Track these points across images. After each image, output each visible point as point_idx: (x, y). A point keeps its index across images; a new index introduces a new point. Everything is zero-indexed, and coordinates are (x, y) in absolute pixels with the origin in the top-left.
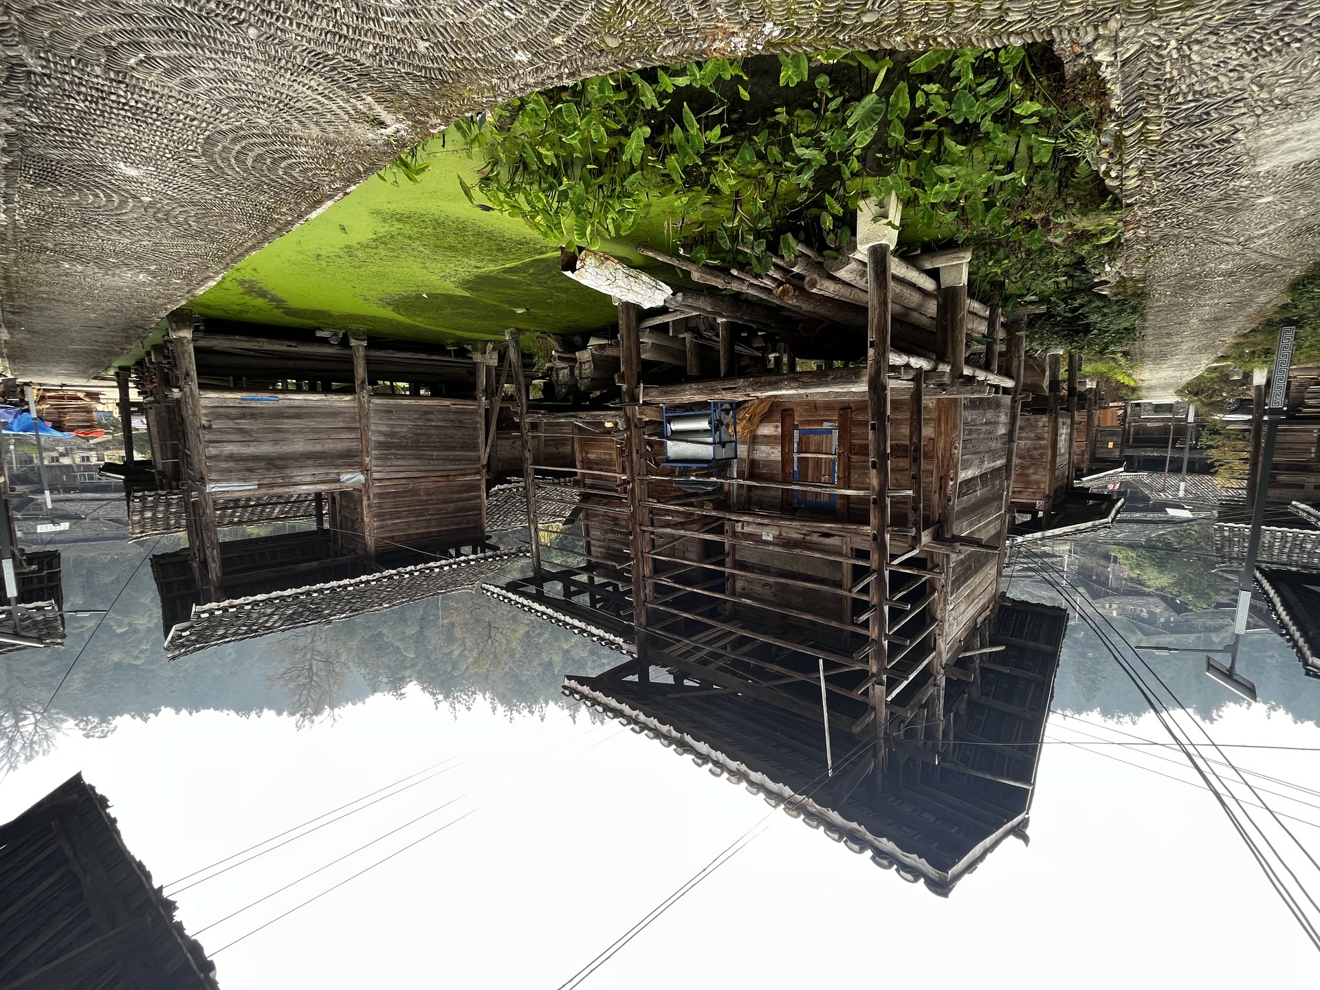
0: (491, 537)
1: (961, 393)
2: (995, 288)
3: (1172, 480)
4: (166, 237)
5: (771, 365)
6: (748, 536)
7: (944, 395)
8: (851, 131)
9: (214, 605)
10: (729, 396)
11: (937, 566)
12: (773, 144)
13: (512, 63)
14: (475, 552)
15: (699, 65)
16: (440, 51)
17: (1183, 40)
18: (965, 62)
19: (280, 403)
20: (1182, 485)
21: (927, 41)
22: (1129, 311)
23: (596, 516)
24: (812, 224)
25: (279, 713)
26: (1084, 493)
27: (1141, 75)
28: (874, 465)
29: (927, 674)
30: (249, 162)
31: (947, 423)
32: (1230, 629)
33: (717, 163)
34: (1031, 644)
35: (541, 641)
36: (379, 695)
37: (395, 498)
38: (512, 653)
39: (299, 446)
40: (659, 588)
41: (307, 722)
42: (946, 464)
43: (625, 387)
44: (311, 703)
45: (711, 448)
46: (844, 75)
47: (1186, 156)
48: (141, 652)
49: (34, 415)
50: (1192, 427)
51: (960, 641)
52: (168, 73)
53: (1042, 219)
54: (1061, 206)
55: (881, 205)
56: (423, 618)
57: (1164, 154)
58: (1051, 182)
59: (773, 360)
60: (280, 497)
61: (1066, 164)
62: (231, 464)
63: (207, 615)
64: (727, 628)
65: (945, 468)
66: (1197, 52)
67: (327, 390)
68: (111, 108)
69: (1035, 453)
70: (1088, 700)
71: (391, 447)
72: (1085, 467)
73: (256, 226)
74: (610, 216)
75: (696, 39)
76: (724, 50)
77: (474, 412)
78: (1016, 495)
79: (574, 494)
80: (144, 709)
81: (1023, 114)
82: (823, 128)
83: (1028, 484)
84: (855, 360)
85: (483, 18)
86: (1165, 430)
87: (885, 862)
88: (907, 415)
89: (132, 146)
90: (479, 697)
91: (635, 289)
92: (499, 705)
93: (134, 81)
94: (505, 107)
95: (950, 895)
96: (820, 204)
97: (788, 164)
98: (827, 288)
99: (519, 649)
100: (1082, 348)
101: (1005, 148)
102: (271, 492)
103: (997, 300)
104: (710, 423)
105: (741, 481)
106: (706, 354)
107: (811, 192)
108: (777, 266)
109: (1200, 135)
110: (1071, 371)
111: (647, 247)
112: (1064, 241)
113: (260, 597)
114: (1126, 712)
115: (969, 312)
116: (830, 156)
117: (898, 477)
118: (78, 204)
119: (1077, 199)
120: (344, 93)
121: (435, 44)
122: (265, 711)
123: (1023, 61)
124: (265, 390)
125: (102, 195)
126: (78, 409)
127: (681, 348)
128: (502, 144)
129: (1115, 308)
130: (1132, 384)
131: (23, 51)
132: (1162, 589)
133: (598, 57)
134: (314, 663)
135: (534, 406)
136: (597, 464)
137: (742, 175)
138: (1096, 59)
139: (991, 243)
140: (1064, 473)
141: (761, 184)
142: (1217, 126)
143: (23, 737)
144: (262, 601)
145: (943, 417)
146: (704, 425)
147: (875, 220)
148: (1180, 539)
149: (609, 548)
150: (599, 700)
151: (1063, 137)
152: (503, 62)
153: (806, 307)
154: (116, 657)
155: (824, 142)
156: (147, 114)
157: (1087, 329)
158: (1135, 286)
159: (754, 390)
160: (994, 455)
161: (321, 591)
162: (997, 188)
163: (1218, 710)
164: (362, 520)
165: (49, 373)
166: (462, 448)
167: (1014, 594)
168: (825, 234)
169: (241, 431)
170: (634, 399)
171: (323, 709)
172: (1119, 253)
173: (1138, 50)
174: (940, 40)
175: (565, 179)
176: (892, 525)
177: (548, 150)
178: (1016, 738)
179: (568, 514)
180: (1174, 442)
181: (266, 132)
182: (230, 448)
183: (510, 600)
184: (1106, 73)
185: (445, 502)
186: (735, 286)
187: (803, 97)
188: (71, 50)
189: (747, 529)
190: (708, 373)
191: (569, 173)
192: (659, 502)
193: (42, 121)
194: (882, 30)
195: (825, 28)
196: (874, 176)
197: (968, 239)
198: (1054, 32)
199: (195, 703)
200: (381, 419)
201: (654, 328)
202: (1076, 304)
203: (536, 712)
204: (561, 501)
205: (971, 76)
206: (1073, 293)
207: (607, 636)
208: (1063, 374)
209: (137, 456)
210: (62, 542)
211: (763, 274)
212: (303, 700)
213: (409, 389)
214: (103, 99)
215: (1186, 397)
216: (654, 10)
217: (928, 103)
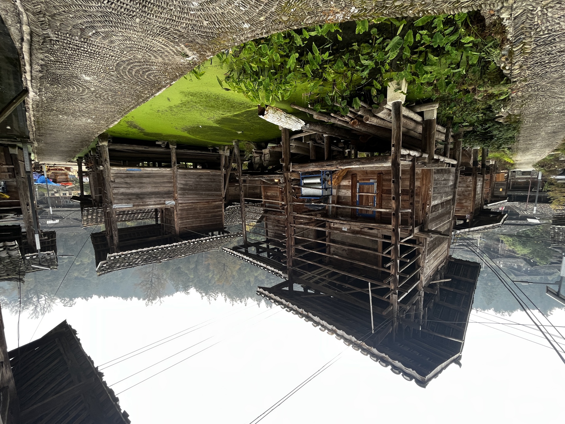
0: (226, 228)
1: (433, 167)
2: (449, 120)
3: (530, 206)
4: (99, 104)
5: (346, 155)
6: (337, 229)
7: (425, 168)
8: (387, 53)
9: (116, 254)
10: (329, 168)
11: (421, 243)
12: (351, 59)
13: (242, 29)
14: (219, 234)
15: (321, 26)
16: (213, 25)
17: (544, 6)
18: (439, 20)
19: (142, 172)
20: (535, 208)
21: (423, 12)
22: (512, 129)
23: (271, 219)
24: (367, 93)
25: (139, 299)
26: (489, 211)
27: (523, 23)
28: (394, 199)
29: (416, 290)
30: (133, 73)
31: (426, 180)
32: (557, 274)
33: (326, 68)
34: (463, 279)
35: (245, 272)
36: (178, 293)
37: (187, 211)
38: (233, 277)
39: (149, 189)
40: (297, 250)
41: (150, 303)
42: (425, 198)
43: (284, 164)
44: (152, 295)
45: (321, 191)
46: (384, 28)
47: (543, 59)
48: (86, 272)
49: (46, 176)
50: (540, 182)
51: (431, 276)
52: (104, 38)
53: (472, 89)
54: (482, 83)
55: (398, 84)
56: (197, 261)
57: (532, 58)
58: (477, 72)
59: (347, 152)
60: (141, 210)
61: (484, 64)
62: (122, 197)
63: (113, 258)
64: (327, 268)
65: (425, 200)
66: (550, 12)
67: (160, 166)
68: (81, 53)
69: (466, 193)
70: (488, 304)
71: (185, 190)
72: (489, 200)
73: (135, 99)
74: (279, 92)
75: (321, 15)
76: (333, 20)
77: (220, 175)
78: (457, 212)
79: (261, 210)
80: (86, 296)
81: (465, 42)
82: (373, 51)
83: (462, 207)
84: (384, 152)
85: (231, 11)
86: (527, 183)
87: (397, 371)
88: (409, 176)
89: (88, 68)
90: (220, 295)
91: (290, 123)
92: (228, 298)
93: (91, 42)
94: (237, 47)
95: (427, 387)
96: (371, 85)
97: (358, 67)
98: (373, 121)
99: (236, 275)
100: (489, 146)
101: (456, 57)
102: (138, 208)
103: (449, 125)
104: (321, 180)
105: (334, 205)
106: (318, 150)
107: (367, 79)
108: (351, 112)
109: (550, 49)
110: (483, 156)
111: (295, 105)
112: (482, 98)
113: (134, 251)
114: (506, 310)
115: (437, 131)
116: (376, 63)
117: (404, 203)
118: (66, 92)
119: (489, 79)
120: (172, 44)
121: (211, 22)
122: (134, 298)
123: (466, 19)
124: (135, 166)
125: (76, 88)
126: (62, 174)
127: (307, 147)
128: (235, 63)
129: (506, 128)
130: (512, 162)
131: (49, 31)
132: (525, 255)
133: (278, 25)
134: (153, 279)
135: (245, 173)
136: (271, 197)
137: (337, 73)
138: (502, 17)
139: (447, 100)
140: (479, 203)
141: (346, 76)
142: (558, 45)
143: (40, 305)
144: (134, 253)
145: (424, 178)
146: (318, 181)
147: (395, 91)
148: (534, 232)
149: (276, 233)
150: (272, 297)
151: (484, 52)
152: (238, 28)
153: (363, 129)
154: (76, 274)
155: (374, 57)
156: (95, 55)
157: (492, 137)
158: (515, 118)
159: (340, 166)
160: (447, 194)
161: (157, 249)
162: (451, 76)
163: (550, 311)
164: (174, 220)
165: (52, 160)
166: (215, 190)
167: (454, 256)
168: (373, 97)
169: (126, 183)
170: (288, 170)
171: (156, 298)
172: (509, 103)
173: (522, 12)
174: (429, 11)
175: (261, 77)
176: (401, 225)
177: (255, 65)
178: (456, 319)
179: (258, 218)
180: (532, 188)
181: (141, 61)
182: (122, 190)
183: (234, 254)
184: (506, 23)
185: (207, 213)
186: (332, 121)
187: (366, 38)
188: (67, 30)
189: (336, 226)
190: (319, 158)
191: (263, 74)
192: (298, 214)
193: (55, 59)
194: (404, 8)
195: (378, 8)
196: (395, 71)
197: (437, 98)
198: (483, 6)
199: (107, 294)
200: (182, 178)
201: (296, 139)
202: (487, 126)
203: (243, 302)
204: (255, 213)
205: (442, 26)
206: (485, 121)
207: (275, 270)
208: (479, 158)
209: (85, 194)
210: (56, 228)
211: (345, 115)
212: (148, 294)
213: (193, 165)
214: (78, 49)
215: (537, 168)
216: (304, 4)
217: (422, 39)
